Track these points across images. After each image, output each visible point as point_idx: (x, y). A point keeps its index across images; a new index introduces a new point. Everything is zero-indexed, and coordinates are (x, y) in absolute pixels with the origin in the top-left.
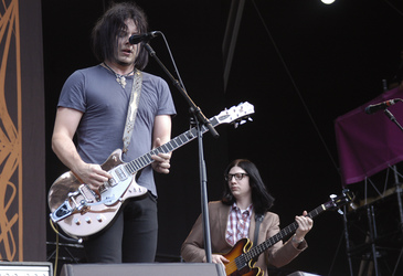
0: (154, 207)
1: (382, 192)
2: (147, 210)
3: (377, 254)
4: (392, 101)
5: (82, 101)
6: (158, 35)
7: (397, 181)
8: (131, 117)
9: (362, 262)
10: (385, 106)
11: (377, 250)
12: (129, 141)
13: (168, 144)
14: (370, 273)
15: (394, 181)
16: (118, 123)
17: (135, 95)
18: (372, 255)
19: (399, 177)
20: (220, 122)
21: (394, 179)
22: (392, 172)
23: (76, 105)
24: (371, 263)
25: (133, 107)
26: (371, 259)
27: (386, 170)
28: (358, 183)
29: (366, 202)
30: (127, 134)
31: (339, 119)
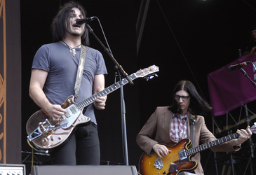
0: (95, 131)
1: (237, 122)
2: (91, 132)
3: (234, 161)
4: (245, 63)
5: (47, 65)
6: (95, 19)
7: (247, 114)
8: (80, 75)
9: (224, 166)
10: (241, 66)
11: (234, 158)
12: (78, 90)
13: (104, 91)
14: (229, 173)
15: (245, 115)
16: (71, 79)
17: (82, 60)
18: (231, 161)
19: (248, 112)
20: (137, 77)
21: (245, 113)
22: (244, 109)
23: (43, 68)
24: (230, 167)
25: (81, 68)
26: (230, 164)
27: (240, 107)
28: (222, 116)
29: (227, 128)
30: (77, 86)
31: (210, 74)
